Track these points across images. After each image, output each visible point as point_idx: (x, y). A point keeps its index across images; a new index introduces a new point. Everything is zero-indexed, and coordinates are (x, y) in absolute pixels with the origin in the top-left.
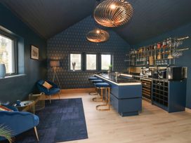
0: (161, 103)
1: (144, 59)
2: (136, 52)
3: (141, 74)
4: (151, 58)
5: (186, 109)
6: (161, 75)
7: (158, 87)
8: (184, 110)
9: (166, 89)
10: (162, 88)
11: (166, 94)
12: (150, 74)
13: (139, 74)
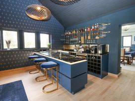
0: (95, 72)
1: (77, 39)
2: (70, 33)
3: (75, 50)
4: (82, 38)
5: (109, 73)
6: (92, 50)
7: (92, 60)
8: (107, 74)
9: (99, 62)
10: (95, 61)
11: (99, 65)
12: (83, 50)
13: (73, 50)
